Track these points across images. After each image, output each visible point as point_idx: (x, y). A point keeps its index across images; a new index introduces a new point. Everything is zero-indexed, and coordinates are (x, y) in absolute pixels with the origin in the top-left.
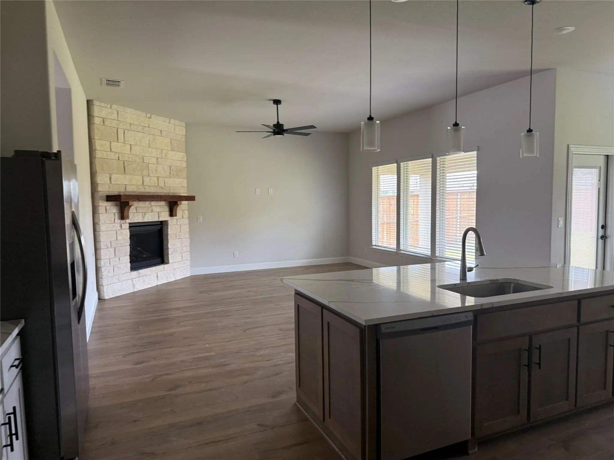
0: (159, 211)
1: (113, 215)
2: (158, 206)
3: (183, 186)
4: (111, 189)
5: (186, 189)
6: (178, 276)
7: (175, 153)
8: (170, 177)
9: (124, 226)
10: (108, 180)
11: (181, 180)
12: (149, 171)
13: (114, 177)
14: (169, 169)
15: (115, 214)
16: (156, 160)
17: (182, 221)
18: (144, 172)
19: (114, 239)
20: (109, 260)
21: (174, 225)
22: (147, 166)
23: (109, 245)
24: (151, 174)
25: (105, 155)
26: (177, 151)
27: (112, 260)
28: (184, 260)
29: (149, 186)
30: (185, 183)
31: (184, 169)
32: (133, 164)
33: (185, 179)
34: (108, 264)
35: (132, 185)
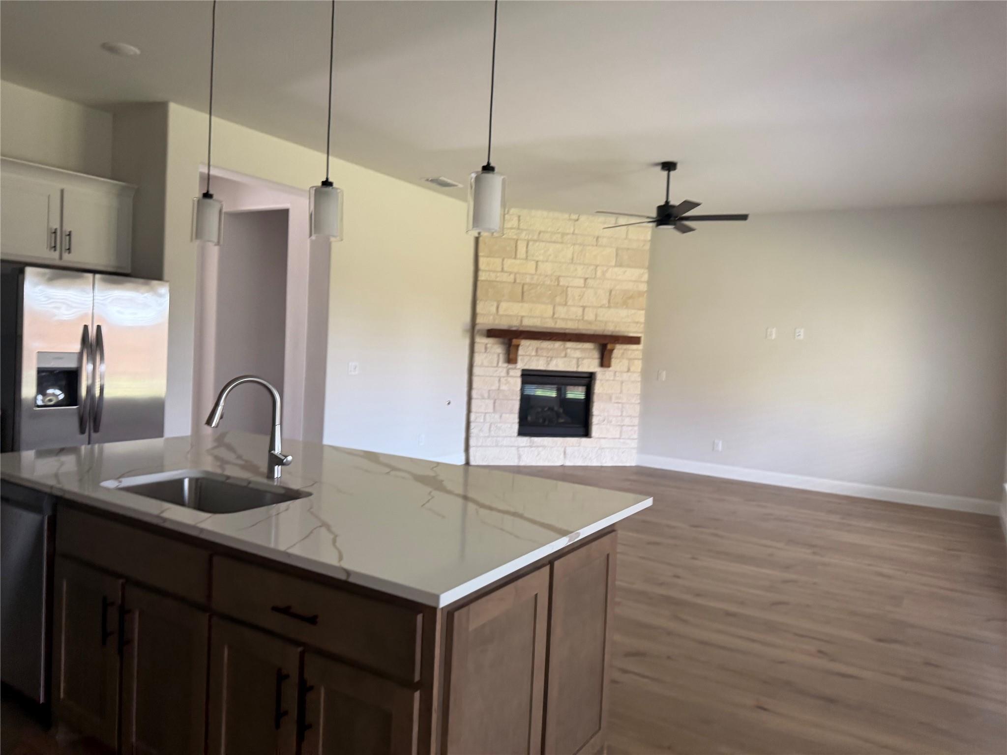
0: (580, 356)
1: (496, 356)
2: (579, 349)
3: (637, 320)
4: (497, 322)
5: (642, 326)
6: (608, 460)
7: (623, 269)
8: (609, 307)
9: (512, 373)
10: (494, 309)
11: (633, 311)
12: (566, 298)
13: (504, 305)
14: (608, 294)
15: (499, 355)
16: (582, 281)
17: (625, 376)
18: (558, 299)
19: (494, 388)
20: (483, 415)
21: (607, 380)
22: (565, 291)
23: (486, 395)
24: (570, 303)
25: (493, 276)
26: (629, 266)
27: (488, 415)
28: (623, 439)
29: (563, 319)
30: (641, 316)
31: (640, 294)
32: (539, 287)
33: (642, 310)
34: (482, 420)
35: (533, 317)
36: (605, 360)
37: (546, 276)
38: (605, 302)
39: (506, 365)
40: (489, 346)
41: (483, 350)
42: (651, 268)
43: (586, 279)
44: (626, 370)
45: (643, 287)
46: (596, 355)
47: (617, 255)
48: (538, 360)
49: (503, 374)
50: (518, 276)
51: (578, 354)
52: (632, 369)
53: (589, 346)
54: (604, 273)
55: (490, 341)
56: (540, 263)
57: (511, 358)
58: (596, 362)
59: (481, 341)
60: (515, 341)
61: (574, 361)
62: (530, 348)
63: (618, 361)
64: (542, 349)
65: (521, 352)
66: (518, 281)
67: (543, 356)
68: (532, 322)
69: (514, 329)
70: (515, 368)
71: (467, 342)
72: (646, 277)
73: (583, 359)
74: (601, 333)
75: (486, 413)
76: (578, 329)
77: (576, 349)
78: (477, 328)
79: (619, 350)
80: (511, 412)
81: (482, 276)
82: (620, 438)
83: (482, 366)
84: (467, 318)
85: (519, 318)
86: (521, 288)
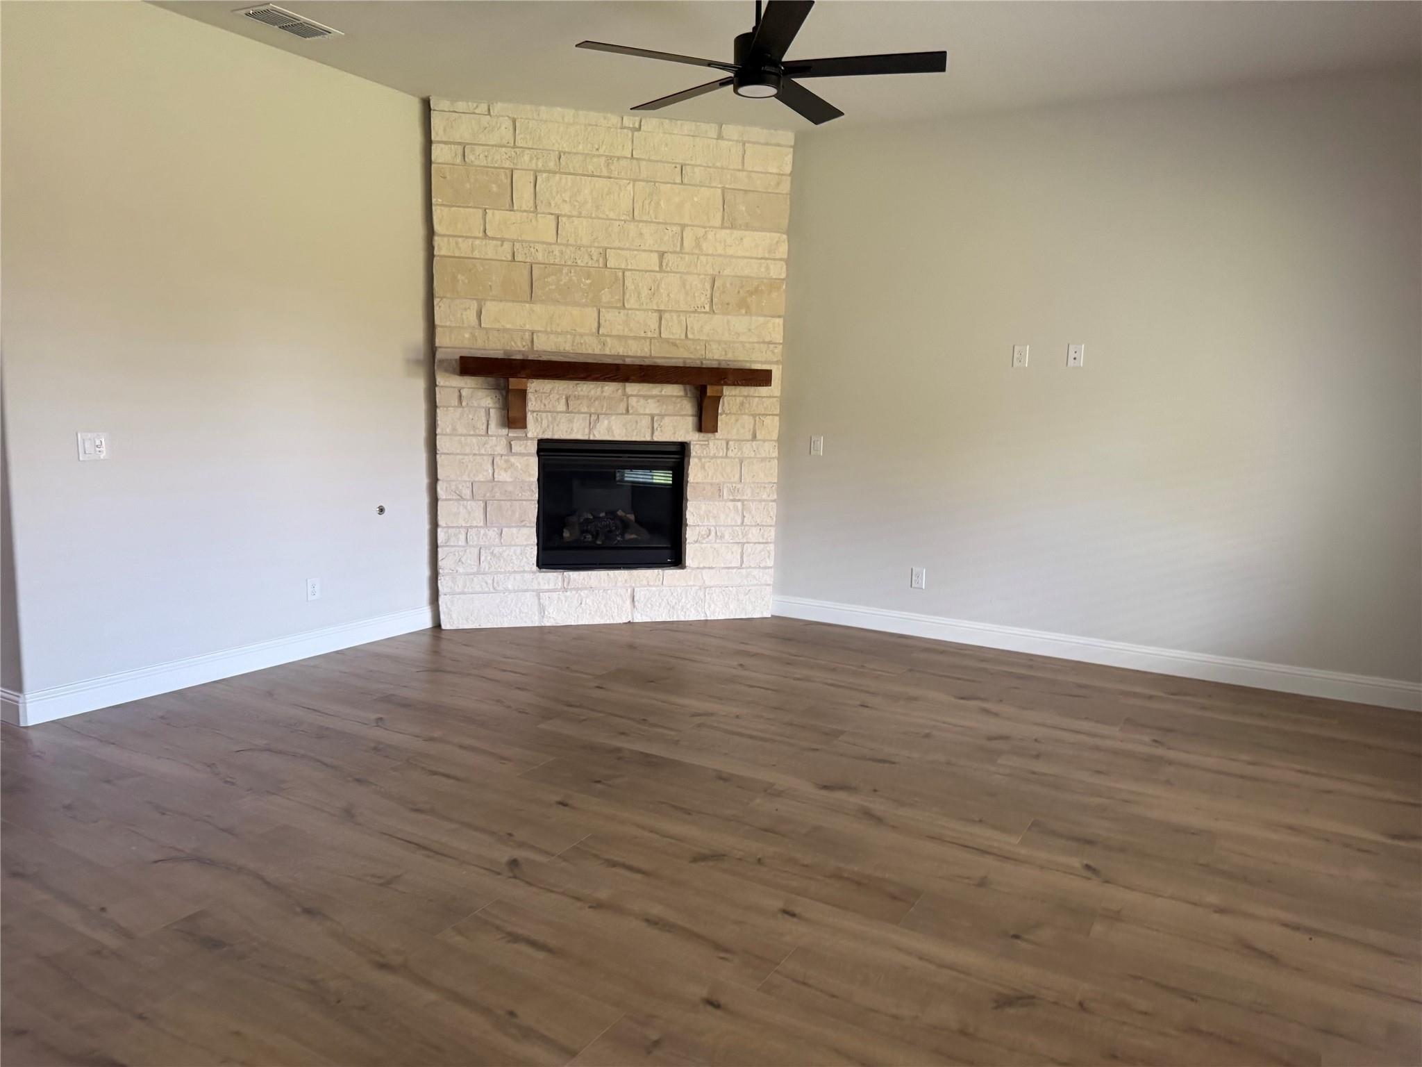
0: (656, 411)
1: (482, 413)
2: (653, 397)
3: (767, 339)
4: (480, 344)
5: (779, 349)
6: (720, 609)
7: (737, 233)
8: (712, 311)
9: (516, 447)
10: (471, 316)
11: (761, 319)
12: (624, 294)
13: (492, 309)
14: (708, 286)
15: (488, 413)
16: (655, 258)
17: (748, 449)
18: (606, 296)
19: (481, 478)
20: (463, 531)
21: (715, 457)
22: (619, 280)
23: (467, 493)
24: (631, 303)
25: (464, 248)
26: (747, 227)
27: (472, 532)
28: (747, 568)
29: (619, 337)
30: (775, 329)
31: (773, 284)
32: (565, 270)
33: (779, 317)
34: (462, 542)
35: (557, 333)
36: (706, 420)
37: (580, 247)
38: (703, 300)
39: (505, 431)
40: (464, 393)
41: (456, 403)
42: (795, 231)
43: (662, 255)
44: (749, 436)
45: (778, 271)
46: (688, 407)
47: (724, 203)
48: (571, 421)
49: (501, 448)
50: (517, 245)
51: (652, 407)
52: (759, 437)
53: (672, 390)
54: (698, 245)
55: (468, 384)
56: (563, 220)
57: (513, 417)
58: (690, 421)
59: (449, 383)
60: (514, 383)
61: (646, 421)
62: (554, 396)
63: (733, 417)
64: (578, 398)
65: (532, 403)
66: (519, 257)
67: (580, 412)
68: (550, 345)
69: (519, 357)
70: (526, 438)
71: (420, 384)
72: (783, 250)
73: (662, 416)
74: (698, 364)
75: (467, 529)
76: (651, 357)
77: (646, 397)
78: (439, 356)
79: (732, 397)
80: (521, 524)
81: (442, 247)
82: (740, 567)
83: (454, 432)
84: (418, 335)
85: (527, 336)
86: (526, 272)
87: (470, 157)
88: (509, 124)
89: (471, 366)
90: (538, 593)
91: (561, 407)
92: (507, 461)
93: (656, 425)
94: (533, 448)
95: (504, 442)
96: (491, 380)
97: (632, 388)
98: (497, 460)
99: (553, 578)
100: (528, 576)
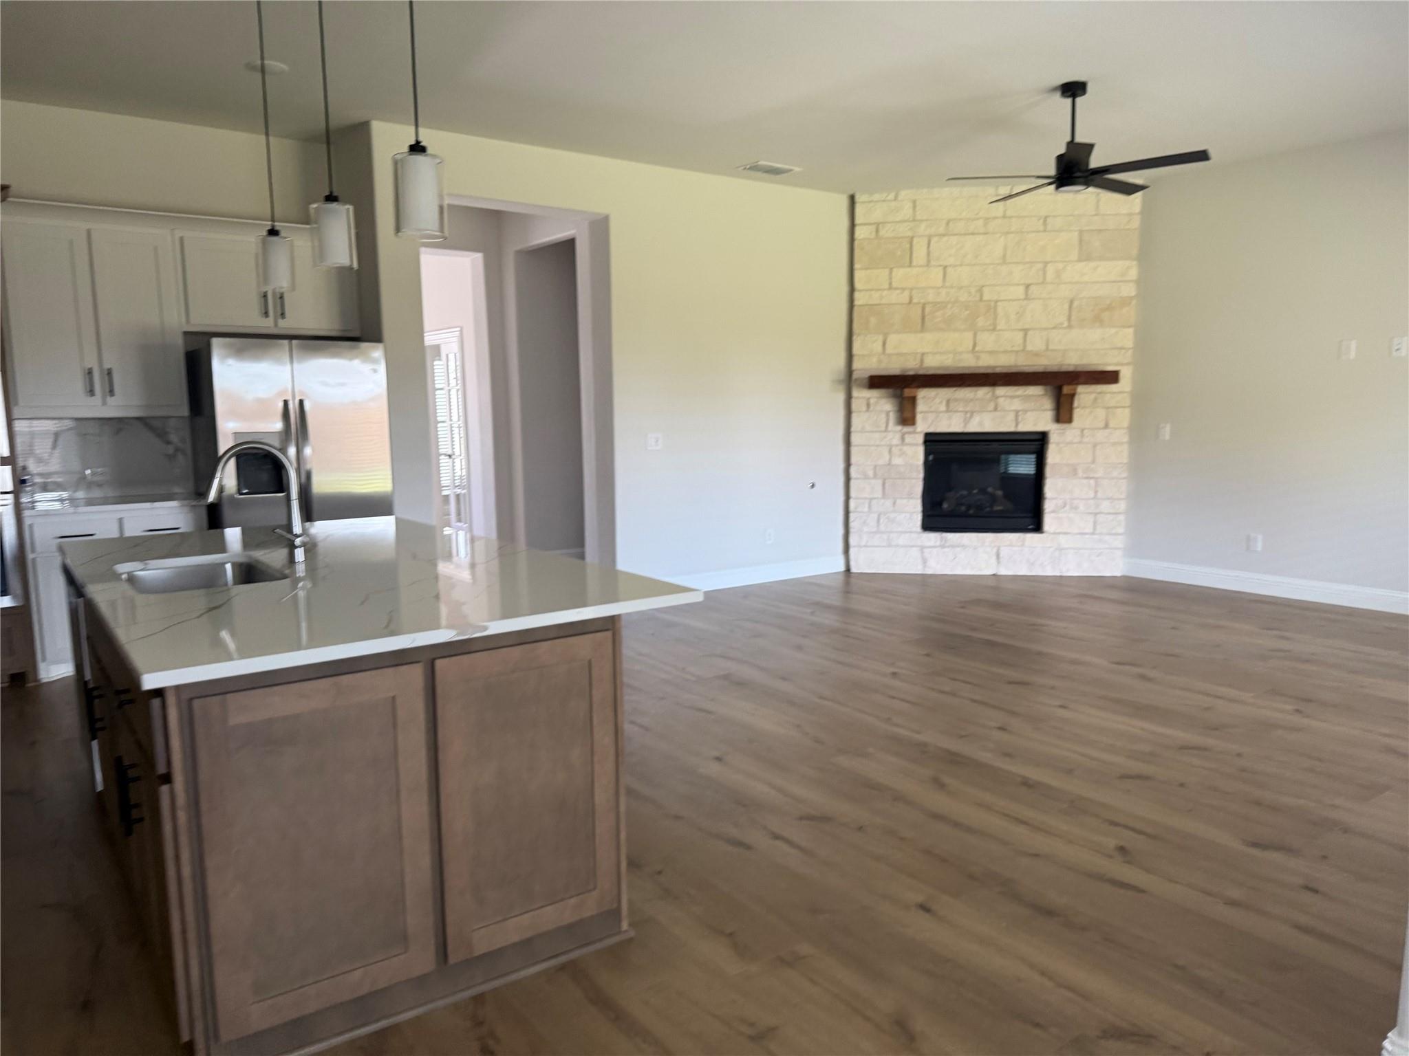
0: (1020, 408)
1: (883, 416)
2: (1018, 397)
3: (1119, 345)
4: (883, 365)
5: (1130, 352)
6: (1074, 566)
7: (1092, 264)
8: (1070, 327)
9: (908, 439)
10: (878, 347)
11: (1113, 331)
12: (995, 318)
13: (893, 339)
14: (1066, 306)
15: (888, 414)
16: (1021, 289)
17: (1101, 435)
18: (981, 322)
19: (881, 462)
20: (867, 501)
21: (1071, 443)
22: (992, 308)
23: (871, 473)
24: (1001, 324)
25: (875, 298)
26: (1101, 258)
27: (874, 502)
28: (1101, 534)
29: (991, 352)
30: (1126, 337)
31: (1125, 302)
32: (949, 306)
33: (1129, 327)
34: (866, 509)
35: (941, 353)
36: (1063, 412)
37: (961, 288)
38: (1063, 319)
39: (899, 428)
40: (872, 401)
41: (864, 408)
42: (1144, 257)
43: (1028, 287)
44: (1102, 424)
45: (1129, 290)
46: (1048, 404)
47: (1081, 241)
48: (950, 418)
49: (896, 441)
50: (915, 292)
51: (1017, 405)
52: (1111, 425)
53: (1035, 391)
54: (1058, 273)
55: (874, 394)
56: (949, 270)
57: (906, 417)
58: (1049, 415)
59: (862, 395)
60: (908, 392)
61: (1011, 416)
62: (937, 400)
63: (1088, 410)
64: (956, 400)
65: (921, 407)
66: (915, 301)
67: (957, 411)
68: (936, 362)
69: (911, 373)
70: (914, 432)
71: (841, 397)
72: (1133, 273)
73: (1026, 411)
74: (1055, 369)
75: (871, 499)
76: (1016, 366)
77: (1012, 397)
78: (855, 376)
79: (1085, 395)
80: (910, 496)
81: (860, 299)
82: (1093, 534)
83: (863, 431)
84: (841, 362)
85: (919, 357)
86: (920, 312)
87: (882, 233)
88: (910, 205)
89: (877, 382)
90: (922, 548)
91: (943, 408)
92: (900, 450)
93: (1020, 418)
94: (921, 439)
95: (898, 436)
96: (890, 391)
97: (1001, 391)
98: (893, 449)
99: (933, 538)
100: (914, 535)
